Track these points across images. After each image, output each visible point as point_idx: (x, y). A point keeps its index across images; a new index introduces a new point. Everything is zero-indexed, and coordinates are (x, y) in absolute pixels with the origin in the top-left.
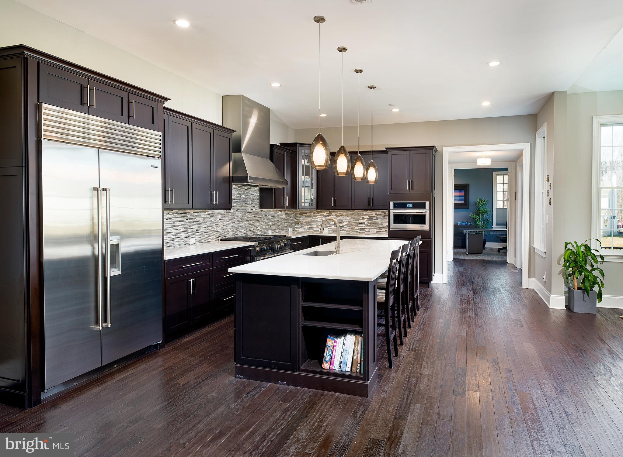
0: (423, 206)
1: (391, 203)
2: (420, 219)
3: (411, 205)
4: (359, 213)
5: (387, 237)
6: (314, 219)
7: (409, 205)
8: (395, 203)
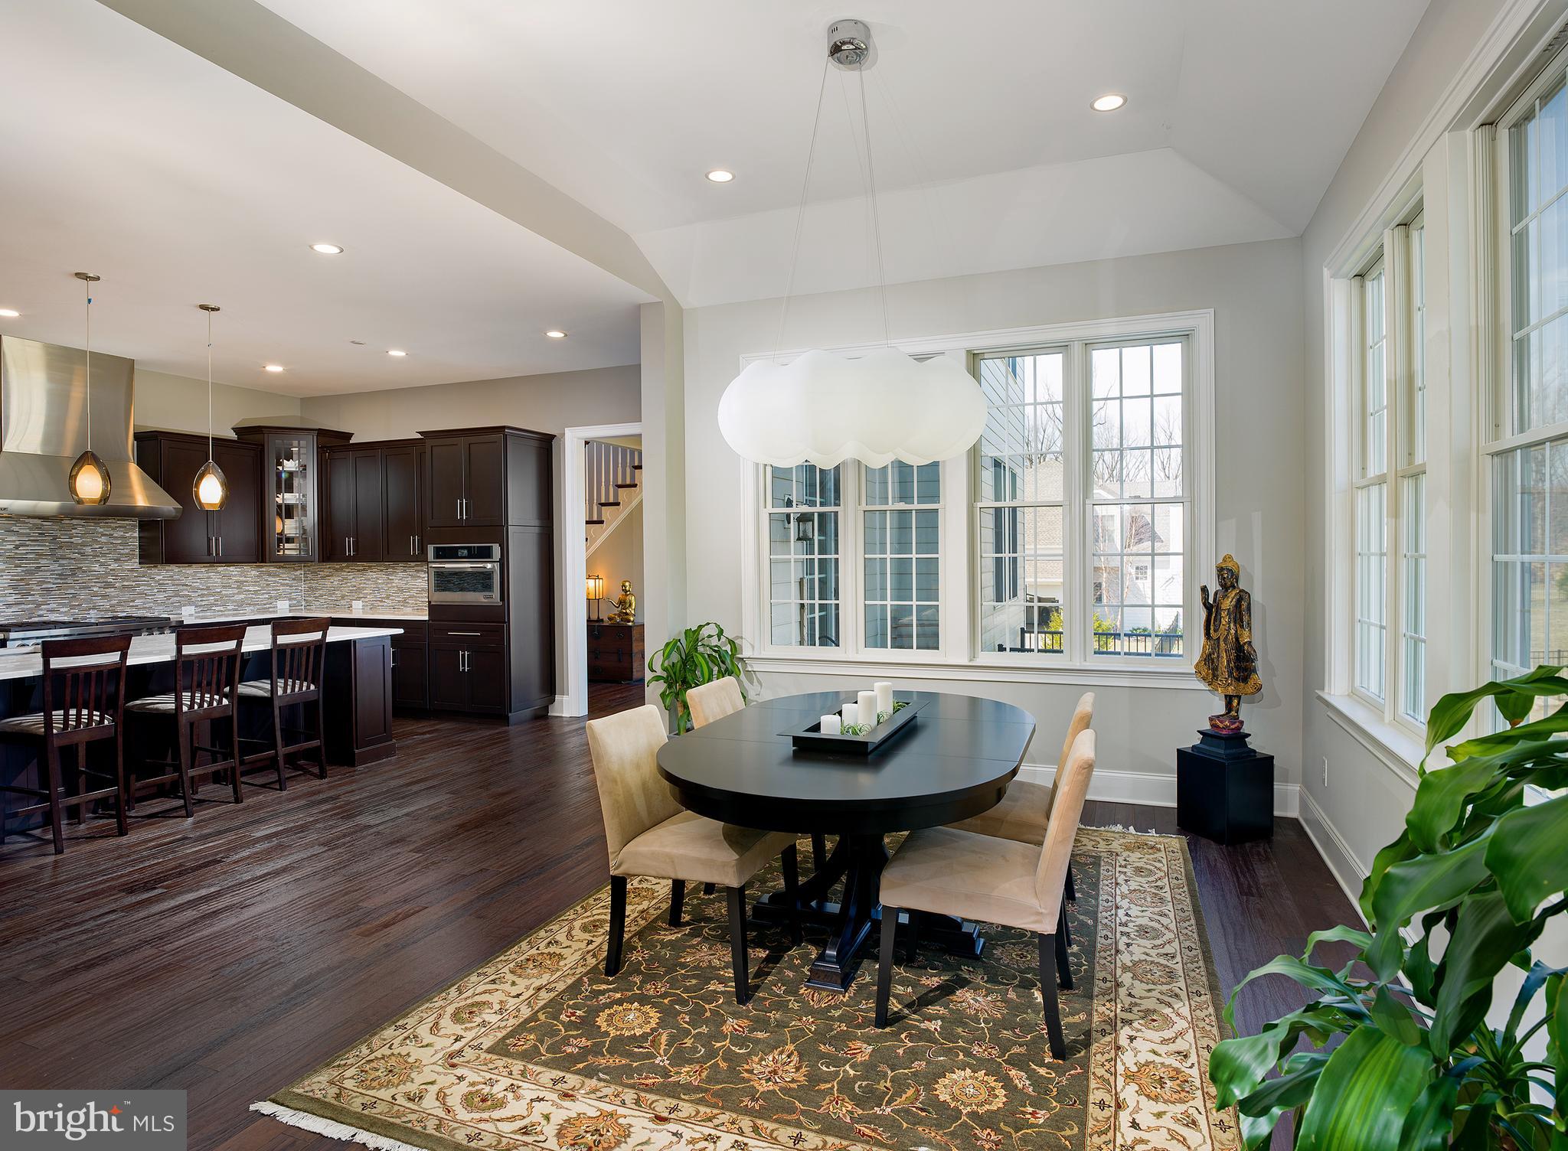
0: (486, 554)
1: (431, 549)
2: (483, 580)
3: (466, 551)
4: (415, 568)
5: (427, 619)
6: (335, 583)
7: (463, 551)
8: (437, 547)
